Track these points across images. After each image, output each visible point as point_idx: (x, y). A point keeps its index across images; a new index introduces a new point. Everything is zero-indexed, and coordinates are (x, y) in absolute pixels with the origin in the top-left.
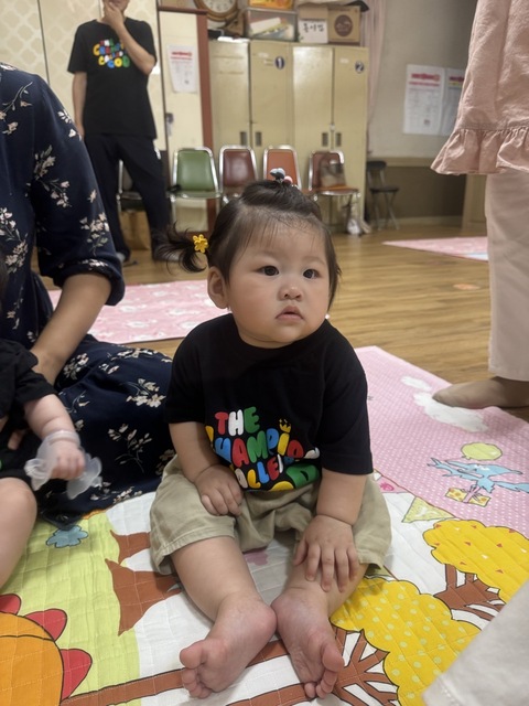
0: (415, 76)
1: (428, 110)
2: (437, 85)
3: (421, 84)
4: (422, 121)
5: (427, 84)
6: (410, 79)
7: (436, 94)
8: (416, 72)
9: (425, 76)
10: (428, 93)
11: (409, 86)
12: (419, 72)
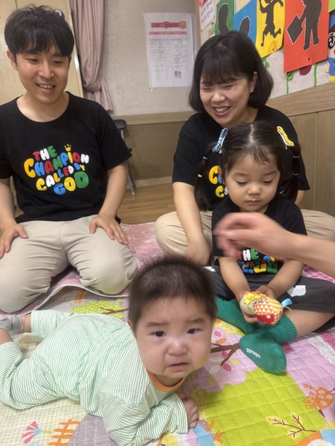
0: (155, 25)
1: (177, 60)
2: (183, 33)
3: (164, 33)
4: (171, 74)
5: (171, 33)
6: (149, 29)
7: (184, 43)
8: (156, 21)
9: (167, 25)
10: (175, 43)
11: (149, 37)
12: (161, 21)
